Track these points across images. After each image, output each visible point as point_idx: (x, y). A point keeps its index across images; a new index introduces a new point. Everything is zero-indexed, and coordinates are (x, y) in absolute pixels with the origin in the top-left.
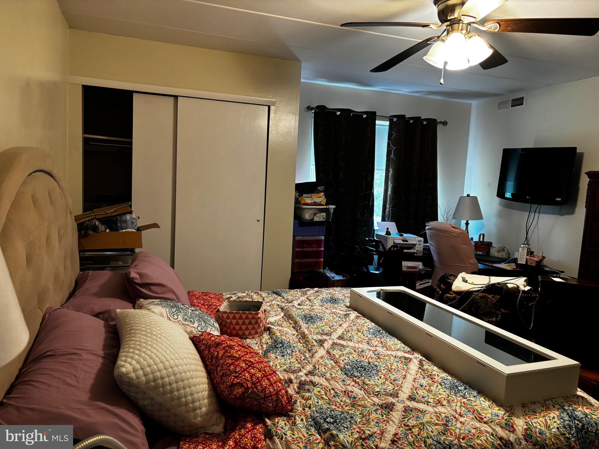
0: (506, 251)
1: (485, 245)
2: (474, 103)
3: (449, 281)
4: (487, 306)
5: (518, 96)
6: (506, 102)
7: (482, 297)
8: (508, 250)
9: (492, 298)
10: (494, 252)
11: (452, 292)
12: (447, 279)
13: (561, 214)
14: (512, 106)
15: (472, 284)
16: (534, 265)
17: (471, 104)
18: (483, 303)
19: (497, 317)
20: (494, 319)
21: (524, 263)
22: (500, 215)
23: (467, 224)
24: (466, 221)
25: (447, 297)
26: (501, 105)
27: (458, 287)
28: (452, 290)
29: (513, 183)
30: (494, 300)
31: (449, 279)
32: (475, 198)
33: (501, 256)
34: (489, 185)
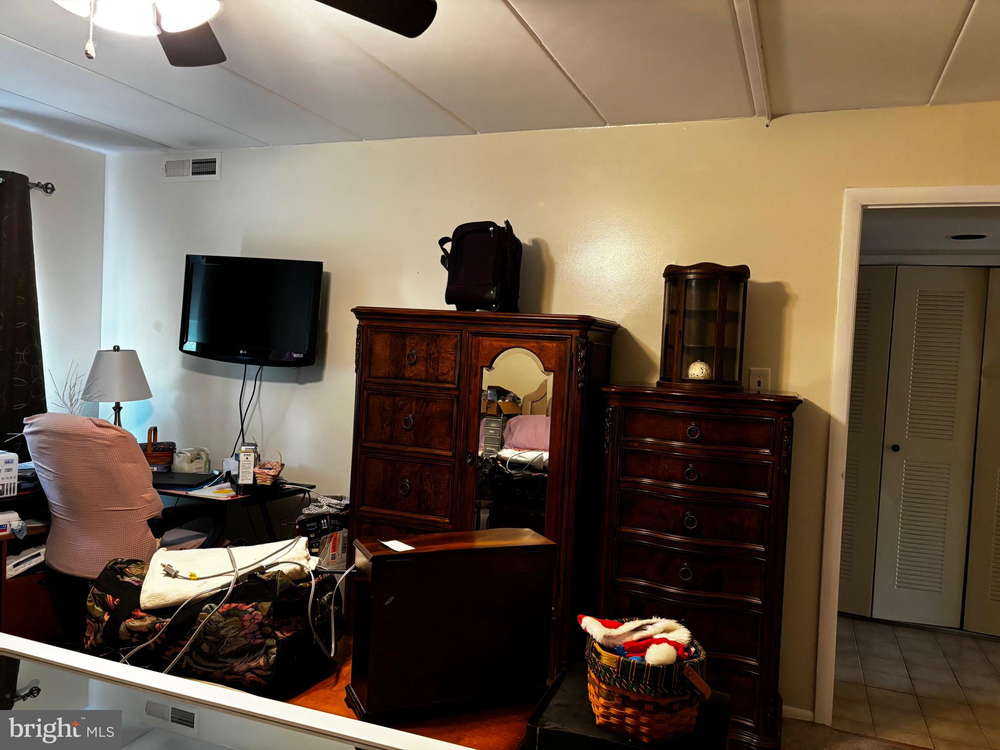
0: (204, 457)
1: (162, 451)
2: (112, 155)
3: (127, 579)
4: (243, 633)
5: (205, 155)
6: (182, 163)
7: (227, 615)
8: (207, 455)
9: (253, 612)
10: (182, 464)
11: (142, 611)
12: (119, 576)
13: (300, 381)
14: (193, 173)
15: (192, 577)
16: (268, 483)
17: (105, 155)
18: (233, 628)
19: (267, 654)
20: (262, 661)
21: (251, 482)
22: (185, 385)
23: (117, 408)
24: (114, 403)
25: (129, 629)
26: (171, 168)
27: (157, 596)
28: (142, 606)
29: (197, 322)
30: (259, 615)
31: (124, 574)
32: (133, 353)
33: (196, 468)
34: (158, 326)
